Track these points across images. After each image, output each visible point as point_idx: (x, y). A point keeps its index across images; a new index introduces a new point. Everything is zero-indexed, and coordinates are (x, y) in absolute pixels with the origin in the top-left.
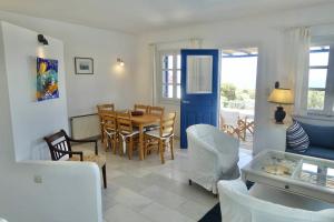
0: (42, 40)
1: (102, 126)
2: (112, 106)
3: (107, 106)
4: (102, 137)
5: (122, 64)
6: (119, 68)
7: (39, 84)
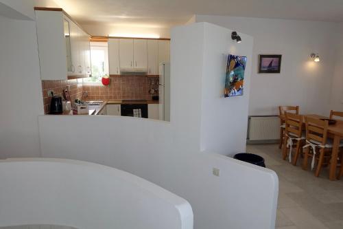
0: (235, 37)
1: (283, 129)
2: (297, 108)
3: (291, 108)
4: (281, 142)
5: (317, 60)
6: (313, 64)
7: (227, 80)
